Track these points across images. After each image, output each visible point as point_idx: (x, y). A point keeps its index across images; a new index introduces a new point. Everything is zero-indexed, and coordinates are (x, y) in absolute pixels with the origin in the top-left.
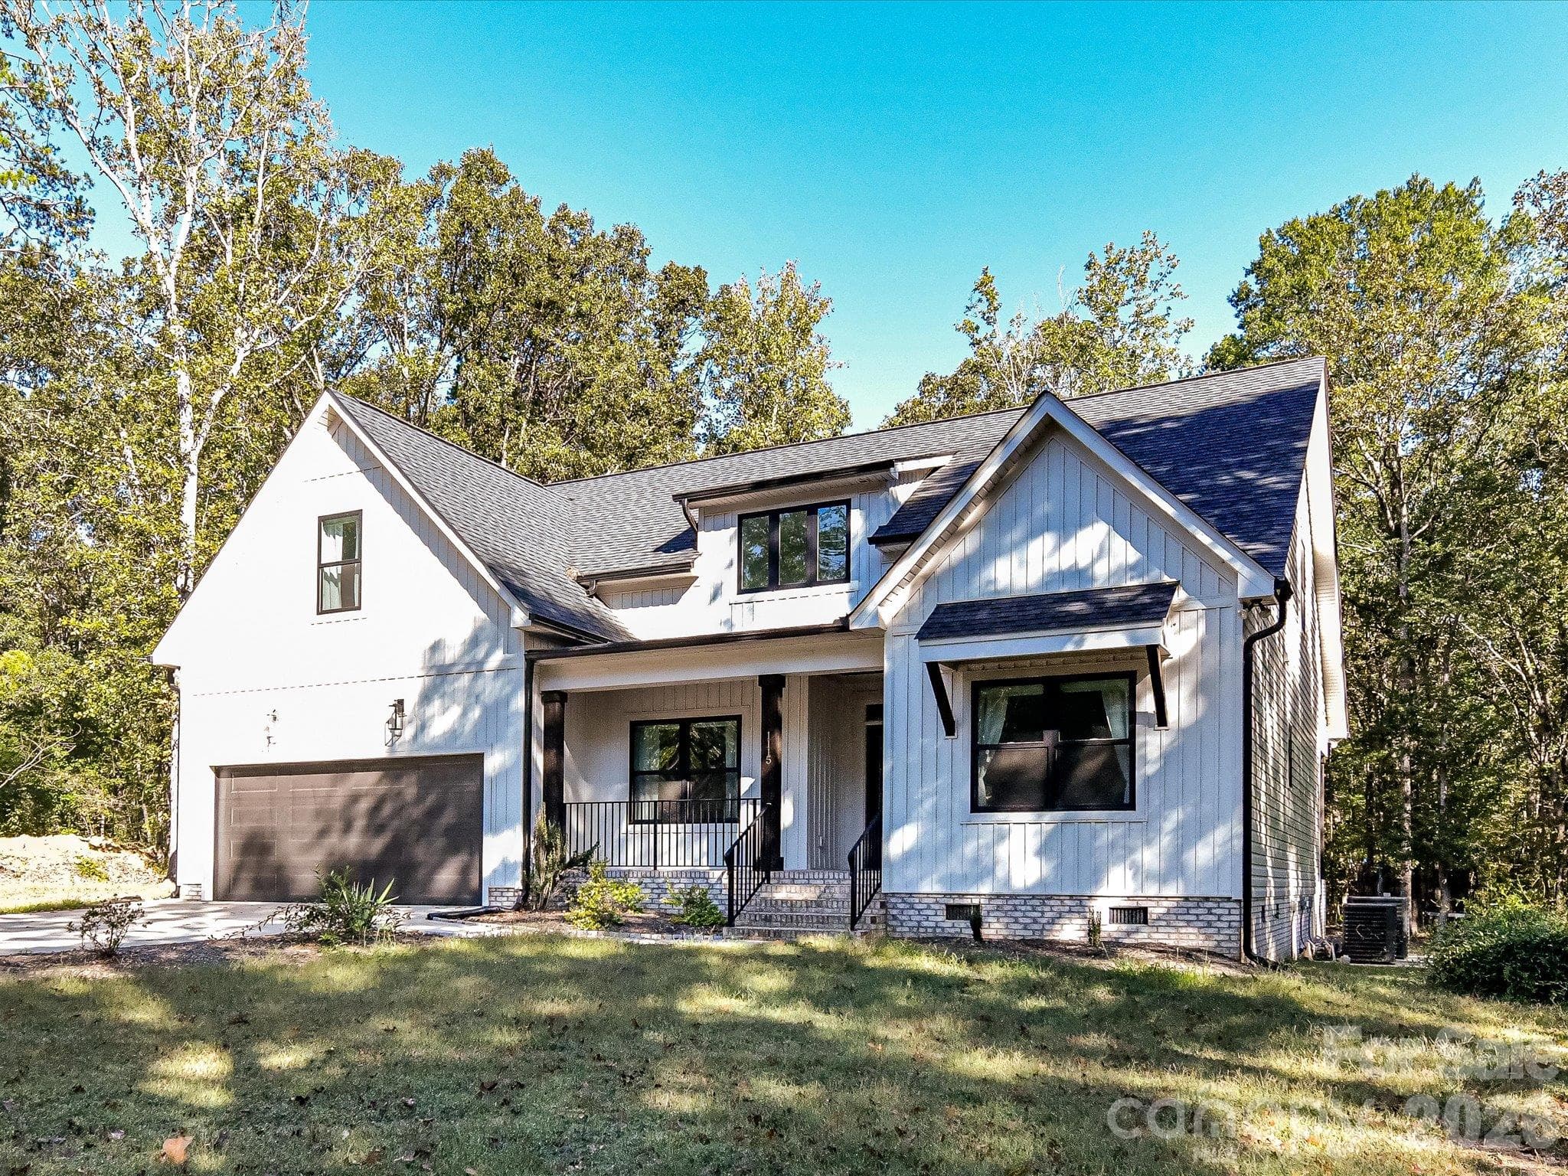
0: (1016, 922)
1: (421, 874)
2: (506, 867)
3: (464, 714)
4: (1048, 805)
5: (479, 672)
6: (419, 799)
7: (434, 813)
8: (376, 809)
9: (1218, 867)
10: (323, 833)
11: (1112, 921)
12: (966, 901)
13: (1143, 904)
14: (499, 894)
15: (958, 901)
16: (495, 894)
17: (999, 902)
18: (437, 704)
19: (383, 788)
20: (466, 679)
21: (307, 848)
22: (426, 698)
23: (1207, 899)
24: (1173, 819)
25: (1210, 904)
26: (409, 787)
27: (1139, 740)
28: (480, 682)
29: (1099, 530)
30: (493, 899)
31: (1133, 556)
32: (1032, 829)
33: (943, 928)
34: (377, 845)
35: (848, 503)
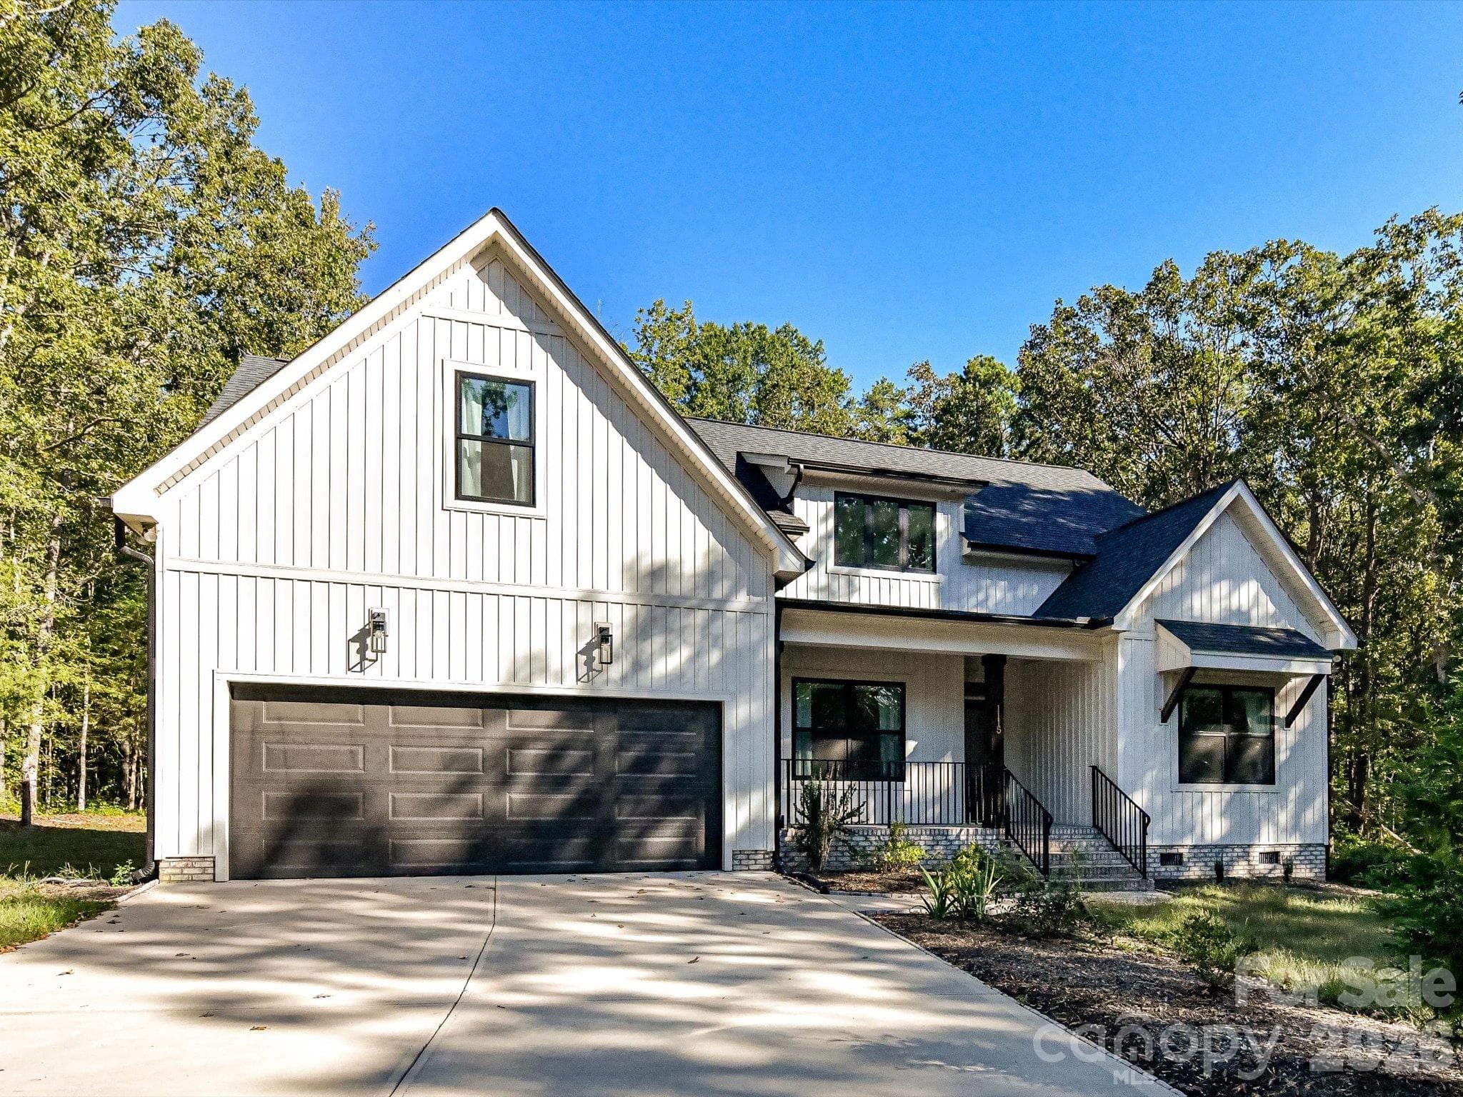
0: (1206, 866)
1: (625, 838)
2: (752, 827)
3: (695, 657)
4: (1226, 780)
5: (719, 610)
6: (621, 747)
7: (643, 765)
8: (553, 758)
9: (1315, 826)
10: (463, 786)
11: (1261, 862)
12: (1174, 851)
13: (1277, 850)
14: (744, 857)
15: (1169, 851)
16: (739, 857)
17: (1196, 851)
18: (658, 641)
19: (563, 733)
20: (700, 616)
21: (433, 806)
22: (641, 631)
23: (1310, 845)
24: (1293, 794)
25: (1311, 849)
26: (606, 735)
27: (1276, 737)
28: (718, 624)
29: (1253, 586)
30: (736, 862)
31: (1272, 608)
32: (1216, 797)
33: (1159, 872)
34: (558, 801)
35: (933, 507)
